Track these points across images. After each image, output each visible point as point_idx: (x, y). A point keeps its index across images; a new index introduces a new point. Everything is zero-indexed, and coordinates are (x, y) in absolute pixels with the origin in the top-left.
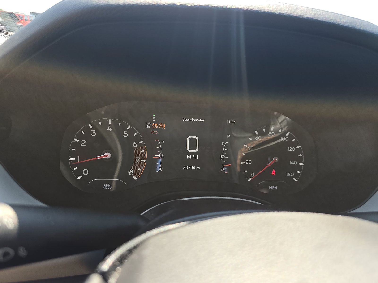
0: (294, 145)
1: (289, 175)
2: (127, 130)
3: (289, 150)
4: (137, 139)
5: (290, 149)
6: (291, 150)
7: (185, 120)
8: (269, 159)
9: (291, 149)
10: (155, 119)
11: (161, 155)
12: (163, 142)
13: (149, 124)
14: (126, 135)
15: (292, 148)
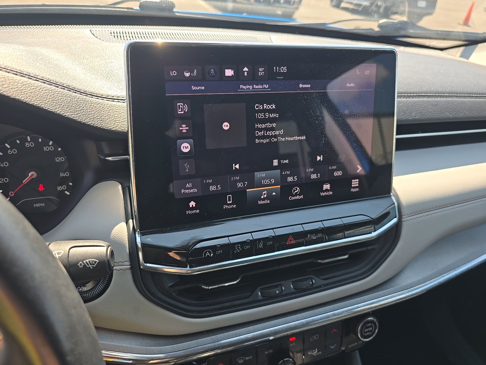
1: (60, 189)
3: (58, 161)
5: (57, 159)
6: (60, 160)
15: (60, 158)
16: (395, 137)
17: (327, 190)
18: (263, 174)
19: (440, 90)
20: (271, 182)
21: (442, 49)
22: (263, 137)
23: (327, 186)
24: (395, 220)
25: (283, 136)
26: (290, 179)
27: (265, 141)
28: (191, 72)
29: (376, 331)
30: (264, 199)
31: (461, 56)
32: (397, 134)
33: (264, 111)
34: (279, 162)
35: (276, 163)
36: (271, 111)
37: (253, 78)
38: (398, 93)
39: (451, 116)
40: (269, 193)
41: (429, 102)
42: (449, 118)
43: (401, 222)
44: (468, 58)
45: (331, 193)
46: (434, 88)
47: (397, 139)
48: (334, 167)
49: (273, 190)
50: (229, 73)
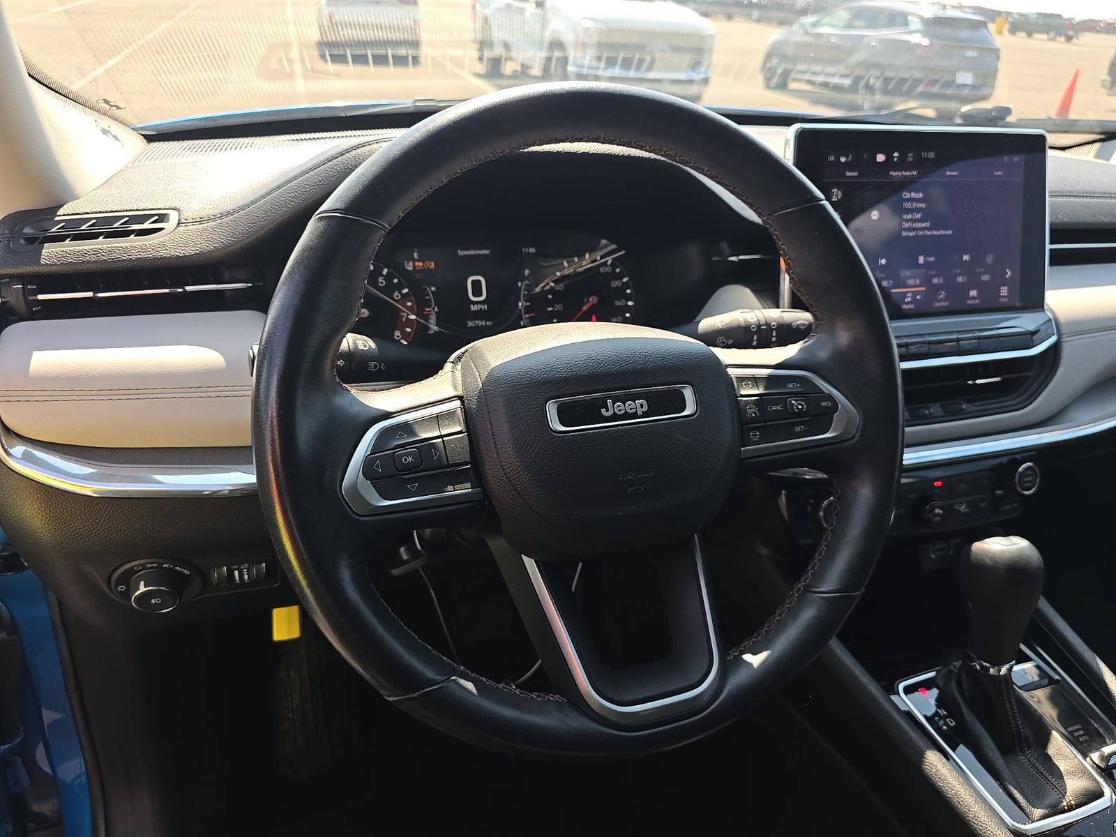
0: (620, 276)
2: (382, 275)
3: (613, 285)
4: (399, 287)
5: (613, 283)
7: (461, 253)
8: (585, 300)
9: (615, 284)
10: (419, 256)
11: (433, 308)
12: (433, 289)
13: (411, 264)
14: (382, 283)
15: (617, 281)
16: (1048, 247)
17: (973, 298)
18: (907, 273)
19: (1088, 189)
20: (915, 283)
21: (1063, 149)
22: (910, 229)
23: (973, 293)
24: (1054, 339)
25: (929, 229)
26: (935, 281)
27: (912, 234)
28: (847, 157)
29: (1038, 480)
30: (908, 303)
31: (1097, 156)
32: (1051, 243)
33: (912, 200)
34: (925, 259)
35: (921, 260)
36: (918, 200)
37: (902, 165)
38: (1049, 192)
39: (1107, 220)
40: (914, 294)
41: (1076, 202)
42: (1104, 223)
43: (1060, 342)
44: (1109, 160)
45: (978, 301)
46: (1080, 187)
47: (1051, 250)
48: (982, 270)
49: (918, 293)
50: (881, 158)
